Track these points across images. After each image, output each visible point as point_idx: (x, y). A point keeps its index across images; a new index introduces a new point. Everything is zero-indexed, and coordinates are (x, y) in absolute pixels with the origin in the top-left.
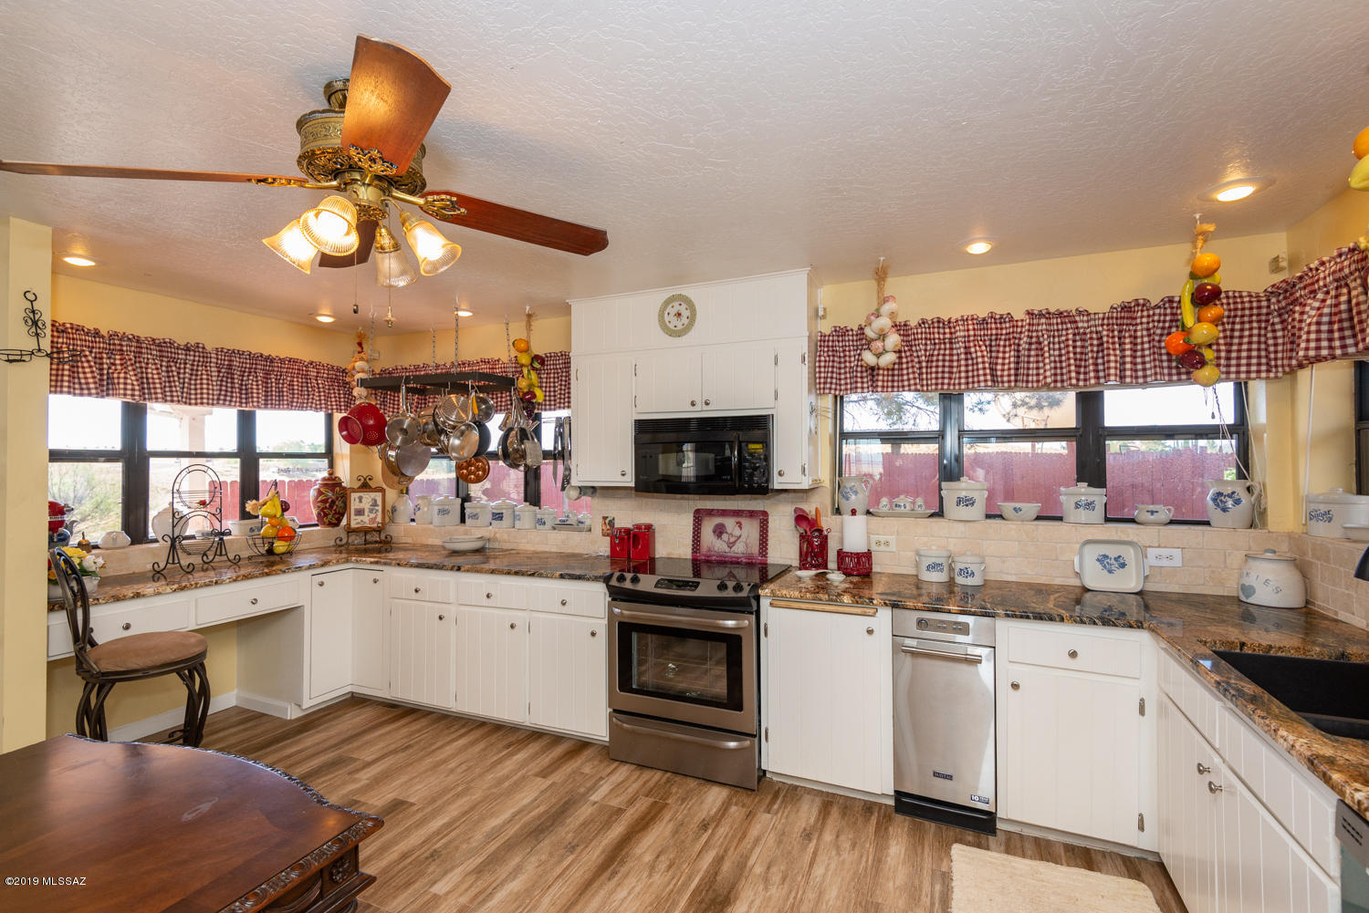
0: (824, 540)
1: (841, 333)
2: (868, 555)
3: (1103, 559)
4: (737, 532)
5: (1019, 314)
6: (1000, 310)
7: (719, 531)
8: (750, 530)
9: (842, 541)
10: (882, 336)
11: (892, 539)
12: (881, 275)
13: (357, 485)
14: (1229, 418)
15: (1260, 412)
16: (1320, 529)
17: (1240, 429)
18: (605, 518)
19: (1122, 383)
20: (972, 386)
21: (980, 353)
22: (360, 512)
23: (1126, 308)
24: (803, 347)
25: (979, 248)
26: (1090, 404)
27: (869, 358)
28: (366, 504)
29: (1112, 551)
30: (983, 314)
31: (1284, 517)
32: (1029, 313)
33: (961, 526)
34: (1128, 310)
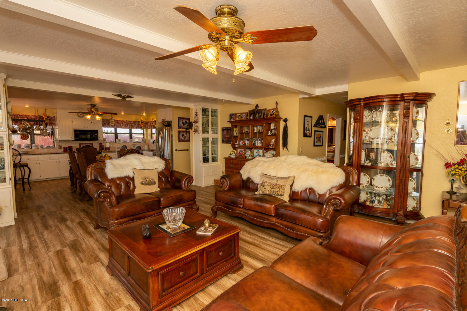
0: (103, 146)
2: (109, 147)
3: (133, 146)
6: (124, 120)
9: (106, 146)
10: (113, 122)
11: (111, 146)
14: (142, 133)
15: (145, 132)
16: (149, 142)
17: (143, 134)
18: (59, 146)
19: (133, 128)
20: (119, 127)
23: (135, 121)
24: (101, 122)
25: (123, 114)
26: (131, 131)
29: (134, 146)
30: (122, 120)
31: (147, 142)
32: (127, 121)
34: (135, 122)
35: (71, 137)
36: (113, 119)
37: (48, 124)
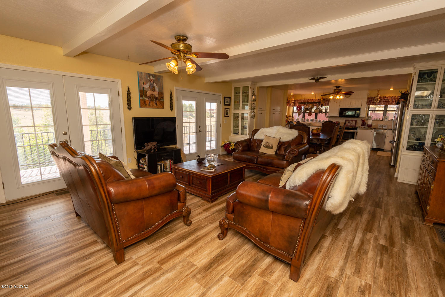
0: (365, 123)
1: (371, 97)
2: (371, 125)
4: (352, 122)
5: (397, 96)
6: (394, 96)
7: (349, 122)
8: (354, 122)
9: (368, 123)
10: (377, 99)
11: (375, 124)
12: (378, 91)
13: (289, 116)
20: (389, 104)
21: (391, 101)
22: (289, 120)
24: (366, 100)
25: (392, 89)
27: (375, 101)
28: (290, 119)
30: (391, 96)
32: (398, 97)
33: (385, 122)
35: (336, 114)
36: (378, 96)
37: (323, 104)
